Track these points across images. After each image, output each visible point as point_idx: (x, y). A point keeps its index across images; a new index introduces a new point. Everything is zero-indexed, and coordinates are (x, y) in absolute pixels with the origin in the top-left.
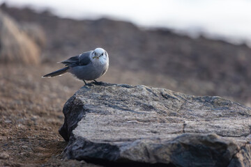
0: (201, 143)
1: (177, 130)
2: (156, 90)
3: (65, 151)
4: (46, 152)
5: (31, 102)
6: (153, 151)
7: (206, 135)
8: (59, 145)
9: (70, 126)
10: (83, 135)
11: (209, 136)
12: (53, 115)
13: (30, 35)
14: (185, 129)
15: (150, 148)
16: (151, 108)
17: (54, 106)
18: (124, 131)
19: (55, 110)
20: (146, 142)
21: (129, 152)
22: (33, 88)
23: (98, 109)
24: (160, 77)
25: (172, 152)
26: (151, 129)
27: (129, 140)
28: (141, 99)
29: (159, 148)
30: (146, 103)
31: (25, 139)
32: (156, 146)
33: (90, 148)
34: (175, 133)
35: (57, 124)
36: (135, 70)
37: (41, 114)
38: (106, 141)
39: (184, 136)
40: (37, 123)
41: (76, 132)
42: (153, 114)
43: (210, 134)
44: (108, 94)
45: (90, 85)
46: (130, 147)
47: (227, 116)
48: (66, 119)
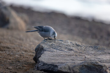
0: (92, 65)
1: (82, 59)
2: (74, 42)
3: (35, 67)
4: (27, 67)
5: (22, 46)
6: (72, 68)
8: (33, 64)
9: (38, 57)
10: (43, 60)
11: (95, 62)
12: (30, 52)
13: (22, 18)
14: (86, 59)
15: (71, 67)
16: (72, 50)
17: (31, 48)
18: (60, 59)
19: (32, 49)
20: (69, 64)
21: (62, 68)
22: (23, 40)
23: (49, 50)
24: (75, 37)
25: (80, 68)
26: (71, 59)
27: (62, 63)
28: (68, 46)
29: (74, 67)
30: (70, 48)
31: (19, 62)
32: (73, 66)
33: (46, 66)
34: (82, 61)
35: (32, 55)
36: (65, 34)
37: (26, 51)
38: (52, 63)
39: (85, 62)
40: (24, 54)
41: (40, 59)
42: (72, 52)
44: (54, 43)
45: (46, 40)
46: (63, 66)
47: (103, 54)
48: (36, 54)
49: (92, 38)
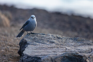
0: (73, 56)
1: (63, 51)
2: (55, 35)
3: (20, 60)
4: (13, 60)
5: (7, 41)
7: (75, 52)
8: (18, 58)
9: (22, 50)
10: (27, 53)
11: (75, 53)
12: (15, 46)
14: (66, 51)
15: (53, 58)
16: (53, 42)
17: (16, 42)
18: (43, 51)
19: (16, 44)
20: (51, 56)
21: (45, 60)
22: (7, 36)
23: (33, 43)
24: (56, 31)
25: (61, 59)
26: (53, 51)
27: (45, 55)
28: (49, 39)
29: (56, 58)
30: (51, 41)
31: (5, 56)
32: (55, 57)
33: (30, 59)
34: (63, 52)
35: (17, 49)
36: (47, 28)
37: (11, 46)
38: (36, 56)
39: (66, 53)
40: (9, 49)
41: (24, 52)
42: (54, 45)
43: (76, 52)
44: (36, 37)
45: (29, 34)
46: (45, 58)
47: (83, 45)
48: (20, 47)
49: (72, 31)
